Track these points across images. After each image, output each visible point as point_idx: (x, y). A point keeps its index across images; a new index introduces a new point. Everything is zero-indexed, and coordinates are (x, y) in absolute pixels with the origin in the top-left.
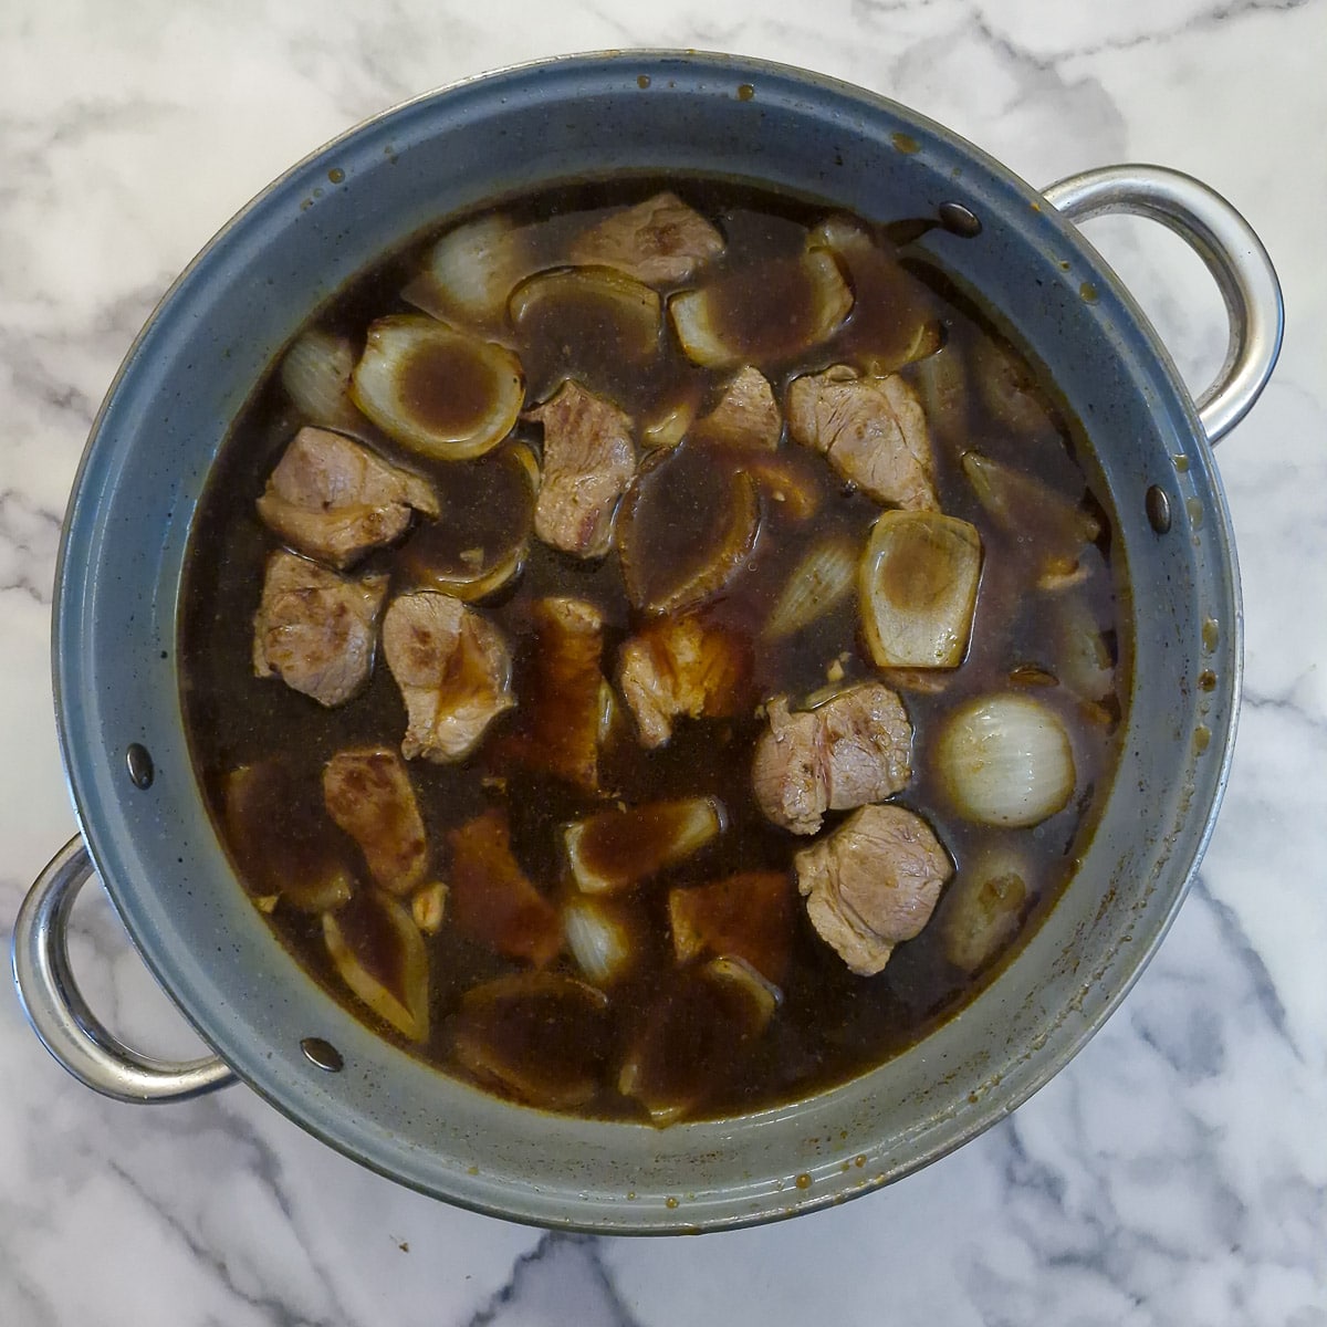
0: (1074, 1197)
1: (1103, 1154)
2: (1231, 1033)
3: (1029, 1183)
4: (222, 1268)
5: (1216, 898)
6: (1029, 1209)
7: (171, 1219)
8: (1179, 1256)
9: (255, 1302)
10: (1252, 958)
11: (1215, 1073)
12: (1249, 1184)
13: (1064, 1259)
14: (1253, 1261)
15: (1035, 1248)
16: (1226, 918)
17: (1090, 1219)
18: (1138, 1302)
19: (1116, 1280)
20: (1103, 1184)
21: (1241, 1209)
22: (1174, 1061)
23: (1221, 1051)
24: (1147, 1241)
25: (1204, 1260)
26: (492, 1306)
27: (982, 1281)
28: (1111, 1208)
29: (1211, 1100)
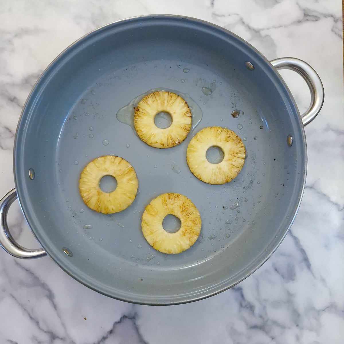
0: (257, 311)
1: (265, 300)
2: (297, 270)
3: (246, 307)
4: (37, 323)
5: (294, 235)
6: (246, 313)
7: (25, 309)
8: (283, 327)
9: (45, 332)
10: (303, 251)
11: (293, 280)
12: (301, 309)
13: (254, 327)
14: (302, 329)
15: (247, 324)
16: (296, 240)
17: (261, 317)
18: (273, 339)
19: (267, 333)
20: (264, 307)
21: (299, 315)
22: (283, 277)
23: (295, 275)
24: (275, 323)
25: (290, 328)
26: (107, 335)
27: (233, 332)
28: (266, 314)
29: (292, 287)
